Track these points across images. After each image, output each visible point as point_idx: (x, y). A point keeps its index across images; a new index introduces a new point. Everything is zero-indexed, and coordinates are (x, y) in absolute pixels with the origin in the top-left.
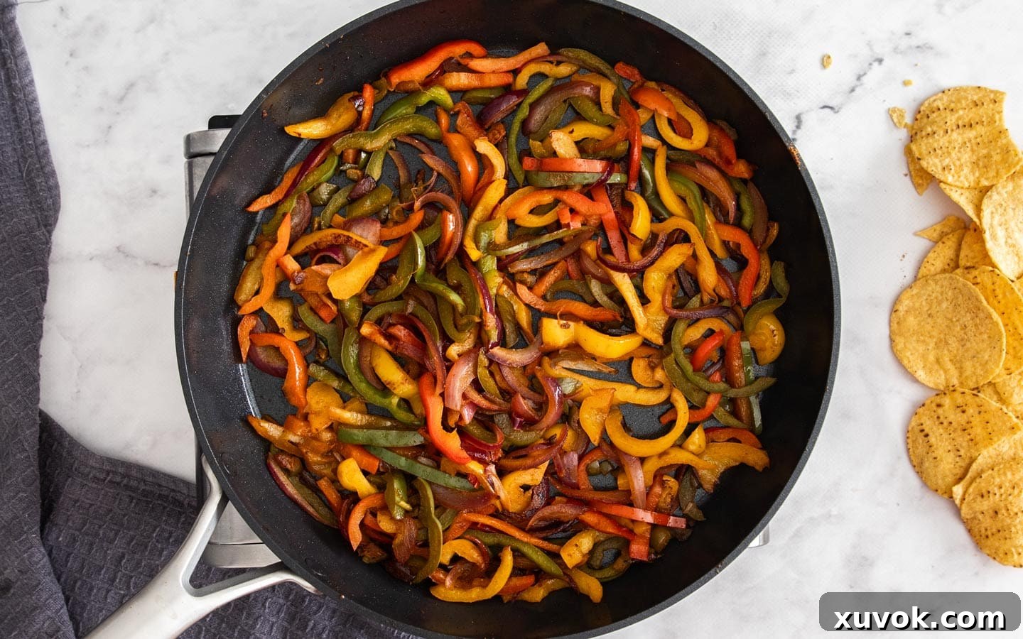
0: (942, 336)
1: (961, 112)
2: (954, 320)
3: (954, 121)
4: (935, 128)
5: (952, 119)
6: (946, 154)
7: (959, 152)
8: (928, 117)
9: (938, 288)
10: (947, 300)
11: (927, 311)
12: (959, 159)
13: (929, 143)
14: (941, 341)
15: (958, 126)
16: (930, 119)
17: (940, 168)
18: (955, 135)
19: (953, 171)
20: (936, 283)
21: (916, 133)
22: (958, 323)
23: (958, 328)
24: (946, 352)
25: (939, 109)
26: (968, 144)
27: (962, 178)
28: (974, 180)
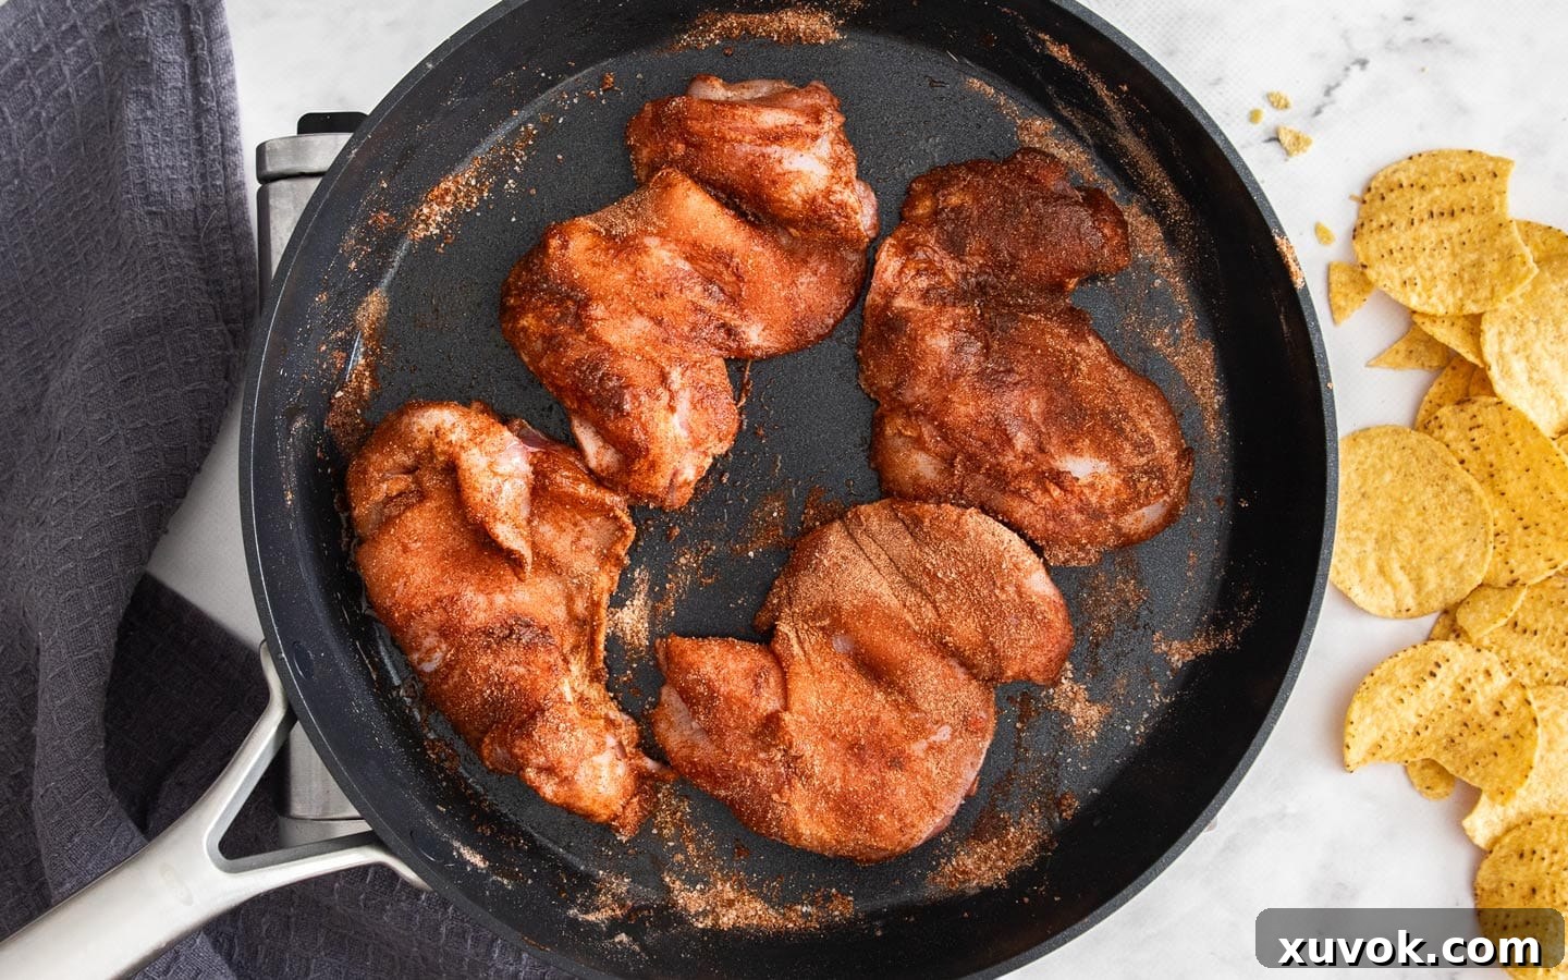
0: (1385, 528)
1: (1437, 192)
2: (1405, 499)
3: (1425, 205)
4: (1393, 217)
5: (1421, 203)
6: (1409, 260)
7: (1432, 256)
8: (1383, 198)
9: (1375, 451)
10: (1391, 467)
11: (1360, 488)
12: (1430, 269)
13: (1382, 241)
14: (1384, 536)
15: (1432, 214)
16: (1386, 201)
17: (1398, 282)
18: (1425, 229)
19: (1419, 288)
20: (1371, 443)
21: (1362, 225)
22: (1412, 505)
23: (1413, 513)
24: (1393, 554)
25: (1401, 186)
26: (1447, 244)
27: (1434, 300)
28: (1455, 304)
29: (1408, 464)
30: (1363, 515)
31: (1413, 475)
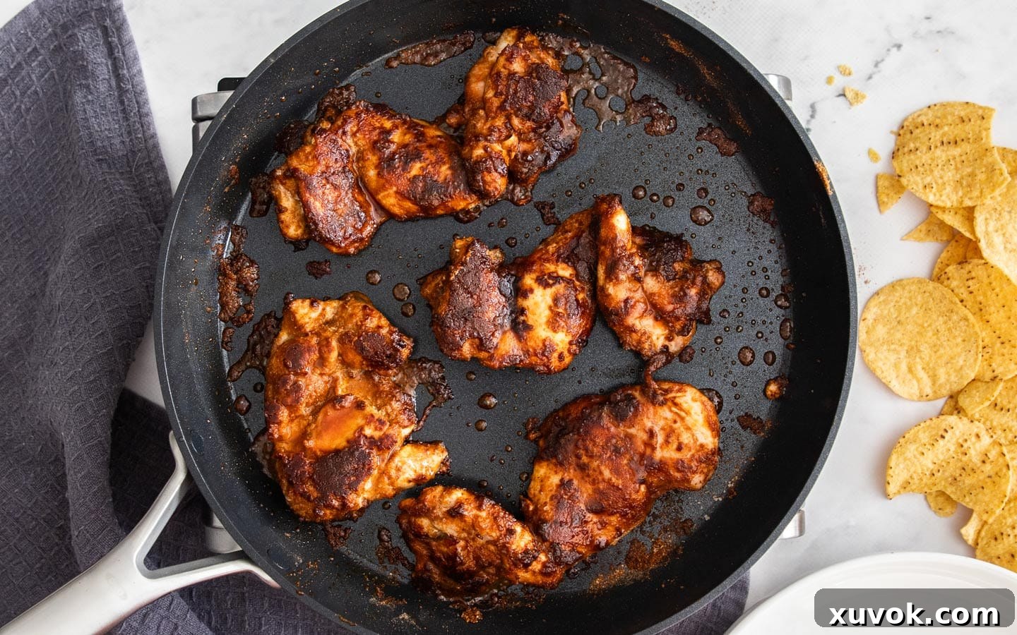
0: (913, 343)
1: (946, 128)
2: (926, 325)
3: (938, 137)
4: (918, 145)
5: (936, 136)
6: (928, 172)
7: (942, 170)
8: (912, 133)
9: (906, 294)
10: (917, 305)
11: (896, 318)
12: (941, 178)
13: (911, 159)
14: (912, 348)
15: (943, 143)
16: (914, 135)
17: (921, 186)
18: (938, 152)
19: (934, 190)
20: (904, 289)
21: (898, 150)
22: (929, 328)
23: (930, 334)
24: (918, 360)
25: (923, 125)
26: (952, 162)
27: (944, 198)
28: (957, 200)
29: (928, 302)
30: (898, 335)
31: (930, 309)
